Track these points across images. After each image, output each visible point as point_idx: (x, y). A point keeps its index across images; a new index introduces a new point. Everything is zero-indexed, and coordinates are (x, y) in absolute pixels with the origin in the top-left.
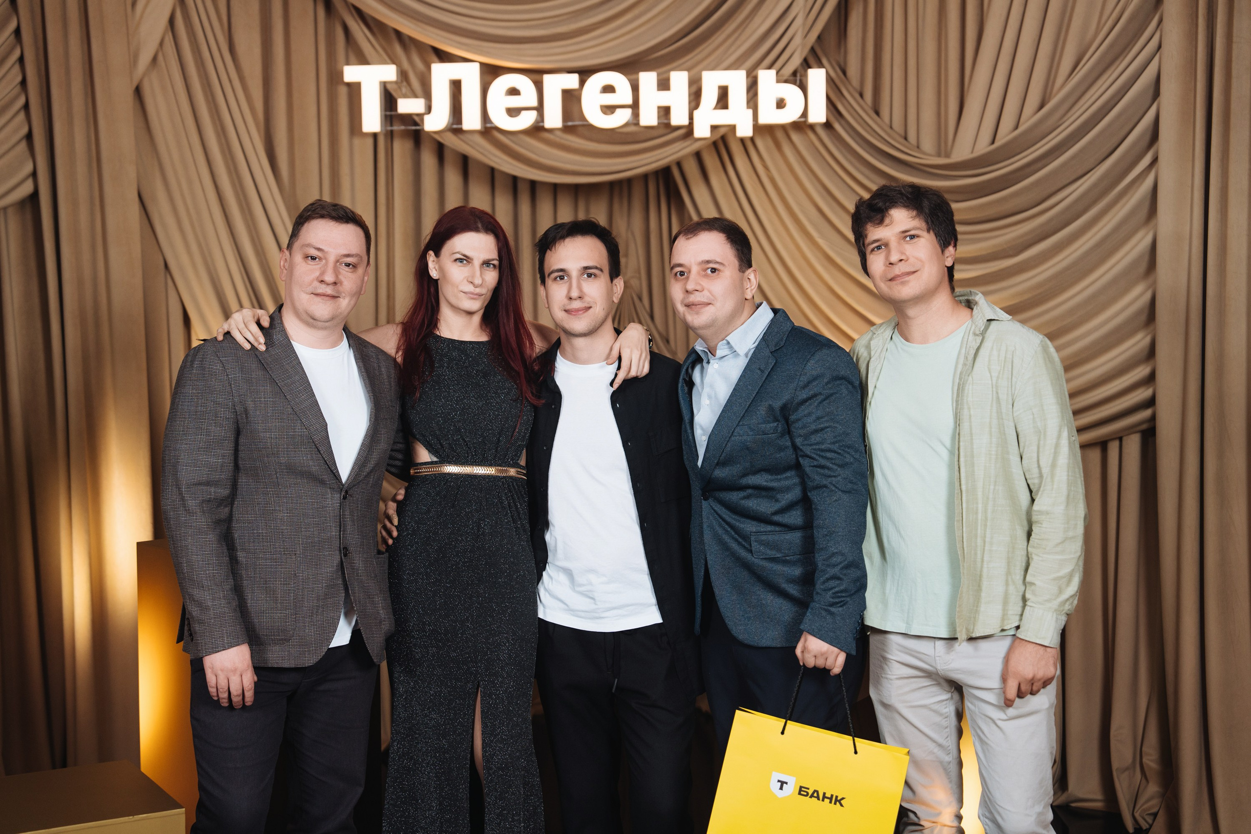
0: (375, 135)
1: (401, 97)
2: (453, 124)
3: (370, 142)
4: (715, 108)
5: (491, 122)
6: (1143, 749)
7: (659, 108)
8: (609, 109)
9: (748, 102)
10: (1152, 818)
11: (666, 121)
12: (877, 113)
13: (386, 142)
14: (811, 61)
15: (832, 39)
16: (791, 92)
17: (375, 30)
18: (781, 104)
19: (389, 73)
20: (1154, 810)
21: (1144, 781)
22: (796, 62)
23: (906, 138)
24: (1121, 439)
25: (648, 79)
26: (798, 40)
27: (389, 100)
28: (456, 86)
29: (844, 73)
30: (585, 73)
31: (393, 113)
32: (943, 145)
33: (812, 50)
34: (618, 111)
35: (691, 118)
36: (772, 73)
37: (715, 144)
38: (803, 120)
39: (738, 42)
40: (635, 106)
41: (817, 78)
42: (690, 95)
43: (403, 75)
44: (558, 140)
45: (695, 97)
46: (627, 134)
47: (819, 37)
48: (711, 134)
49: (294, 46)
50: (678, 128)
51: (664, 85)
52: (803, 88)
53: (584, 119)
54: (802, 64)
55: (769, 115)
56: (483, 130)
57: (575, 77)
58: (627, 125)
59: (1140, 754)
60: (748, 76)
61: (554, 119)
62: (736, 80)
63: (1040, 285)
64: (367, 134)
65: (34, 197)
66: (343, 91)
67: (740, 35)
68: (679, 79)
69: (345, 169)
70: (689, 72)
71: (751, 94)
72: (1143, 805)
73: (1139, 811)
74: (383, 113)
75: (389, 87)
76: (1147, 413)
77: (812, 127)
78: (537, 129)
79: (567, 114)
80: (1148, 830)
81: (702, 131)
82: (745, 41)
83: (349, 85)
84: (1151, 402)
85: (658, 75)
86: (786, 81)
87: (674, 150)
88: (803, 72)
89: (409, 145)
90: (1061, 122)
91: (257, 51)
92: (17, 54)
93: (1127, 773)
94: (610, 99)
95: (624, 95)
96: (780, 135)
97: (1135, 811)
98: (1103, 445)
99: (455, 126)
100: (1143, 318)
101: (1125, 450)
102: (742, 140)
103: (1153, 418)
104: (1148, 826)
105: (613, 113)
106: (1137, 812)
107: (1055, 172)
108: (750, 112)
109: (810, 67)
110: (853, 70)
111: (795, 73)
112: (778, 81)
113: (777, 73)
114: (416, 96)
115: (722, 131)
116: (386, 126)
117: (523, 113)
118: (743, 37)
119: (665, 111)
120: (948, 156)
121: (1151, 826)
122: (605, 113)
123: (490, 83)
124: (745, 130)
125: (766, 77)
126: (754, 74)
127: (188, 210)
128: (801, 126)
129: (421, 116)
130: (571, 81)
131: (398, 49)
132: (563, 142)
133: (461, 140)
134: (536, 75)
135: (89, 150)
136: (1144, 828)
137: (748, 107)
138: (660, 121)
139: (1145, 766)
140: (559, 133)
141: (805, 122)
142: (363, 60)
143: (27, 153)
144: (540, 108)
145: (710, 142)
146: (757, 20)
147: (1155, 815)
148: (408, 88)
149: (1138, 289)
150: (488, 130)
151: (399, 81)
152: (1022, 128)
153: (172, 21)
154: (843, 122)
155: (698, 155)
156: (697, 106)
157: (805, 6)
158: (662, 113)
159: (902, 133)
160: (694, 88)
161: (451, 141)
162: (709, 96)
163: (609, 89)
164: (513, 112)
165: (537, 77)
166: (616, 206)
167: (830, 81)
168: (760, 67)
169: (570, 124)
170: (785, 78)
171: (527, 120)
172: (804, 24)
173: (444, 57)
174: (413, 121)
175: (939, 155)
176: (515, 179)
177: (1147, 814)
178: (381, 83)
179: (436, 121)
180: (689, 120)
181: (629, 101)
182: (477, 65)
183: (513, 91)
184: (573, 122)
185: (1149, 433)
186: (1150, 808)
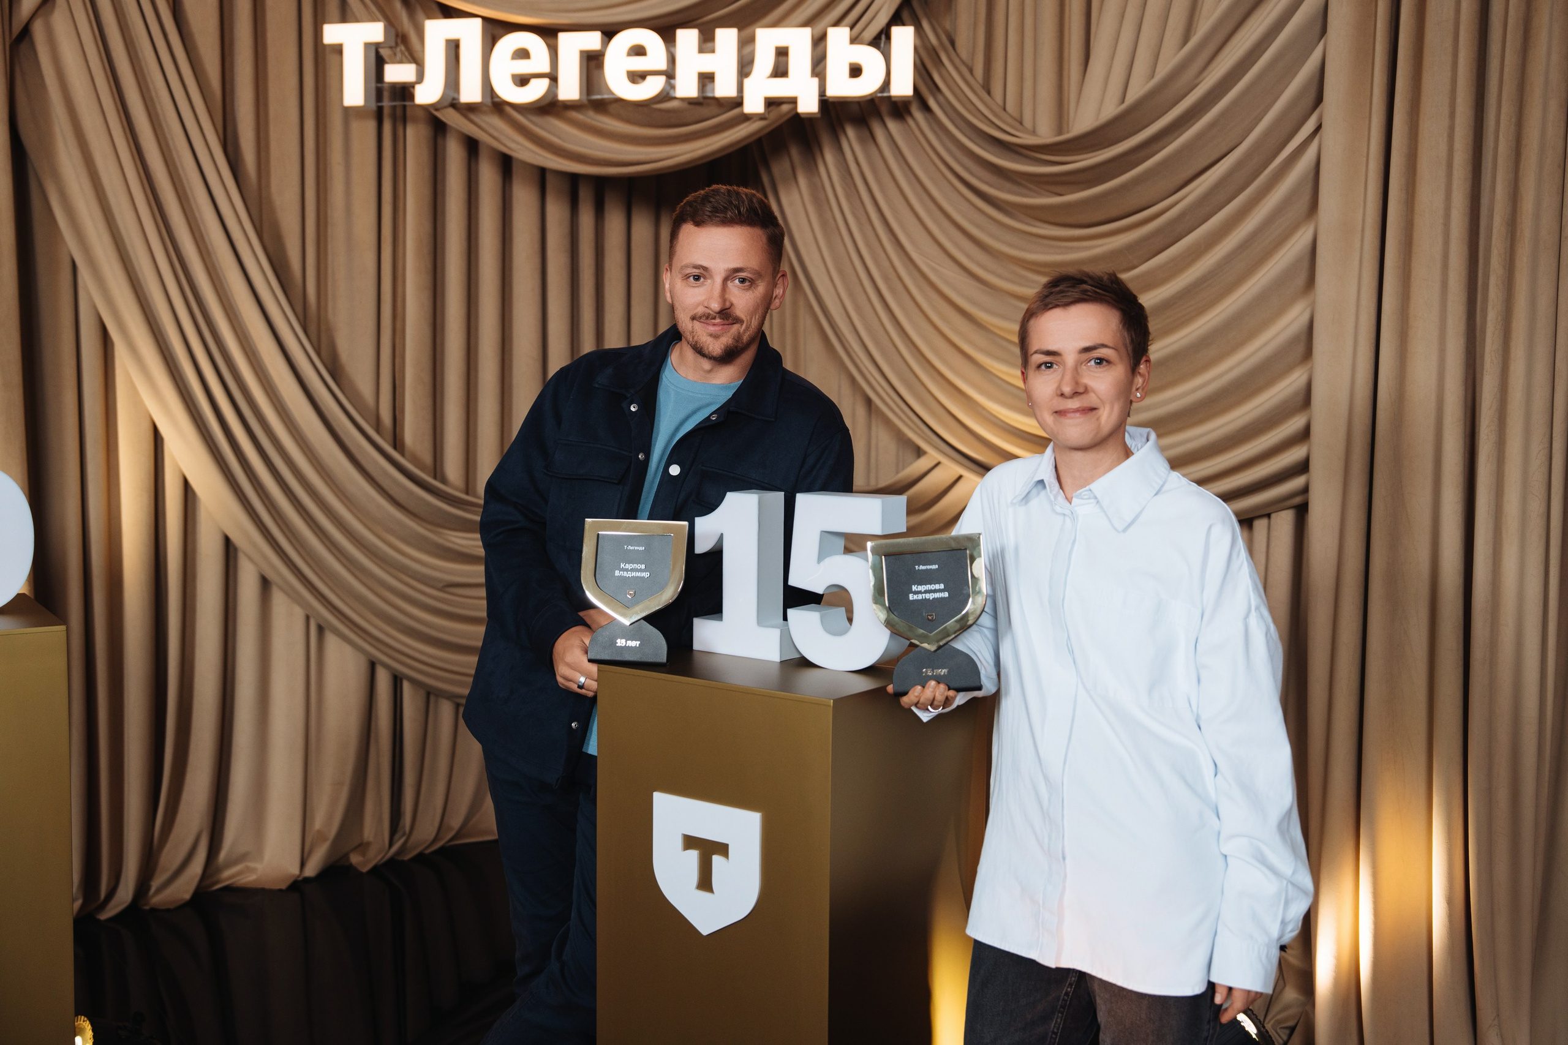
1: (392, 63)
3: (371, 125)
4: (768, 77)
5: (498, 97)
7: (699, 75)
8: (636, 77)
9: (813, 70)
10: (1287, 1032)
11: (710, 93)
12: (989, 93)
13: (373, 121)
14: (908, 21)
16: (869, 57)
18: (856, 71)
19: (375, 31)
20: (1291, 1023)
23: (1019, 120)
24: (1269, 516)
25: (688, 38)
27: (375, 68)
28: (454, 48)
30: (609, 33)
31: (383, 84)
32: (1064, 126)
33: (908, 6)
34: (649, 78)
35: (740, 87)
36: (847, 33)
38: (884, 94)
40: (670, 75)
42: (738, 60)
43: (391, 34)
44: (588, 121)
45: (746, 66)
48: (769, 109)
50: (726, 102)
51: (707, 46)
52: (886, 53)
53: (609, 89)
54: (888, 23)
55: (841, 86)
56: (490, 105)
57: (599, 35)
58: (662, 98)
60: (814, 36)
61: (570, 89)
62: (798, 41)
66: (335, 60)
68: (727, 38)
69: (337, 156)
70: (739, 32)
73: (1272, 1021)
74: (372, 84)
75: (384, 52)
76: (1297, 482)
78: (558, 106)
81: (754, 105)
84: (1303, 467)
86: (863, 44)
88: (888, 33)
94: (639, 64)
95: (656, 57)
99: (452, 98)
100: (1300, 347)
101: (1274, 533)
103: (1305, 490)
105: (642, 81)
106: (1268, 1023)
107: (1188, 147)
108: (816, 81)
109: (889, 26)
110: (963, 39)
111: (880, 35)
112: (853, 44)
113: (854, 35)
114: (407, 62)
115: (785, 108)
117: (533, 81)
119: (706, 79)
120: (1063, 135)
122: (632, 82)
123: (494, 44)
124: (808, 105)
125: (837, 37)
126: (823, 34)
129: (413, 85)
130: (592, 40)
132: (594, 123)
133: (469, 119)
134: (548, 33)
137: (813, 75)
138: (703, 93)
140: (591, 113)
141: (887, 96)
142: (349, 17)
144: (553, 75)
145: (769, 124)
148: (407, 54)
149: (1293, 311)
150: (497, 106)
151: (393, 44)
152: (1158, 77)
156: (747, 75)
158: (704, 83)
159: (1017, 117)
160: (745, 52)
161: (451, 118)
162: (764, 60)
163: (639, 51)
164: (522, 81)
167: (930, 48)
168: (832, 28)
171: (536, 91)
173: (446, 12)
174: (404, 92)
177: (1281, 1028)
178: (367, 46)
179: (428, 93)
180: (738, 92)
181: (663, 65)
182: (479, 21)
183: (523, 54)
184: (599, 95)
185: (1302, 511)
186: (1286, 1019)
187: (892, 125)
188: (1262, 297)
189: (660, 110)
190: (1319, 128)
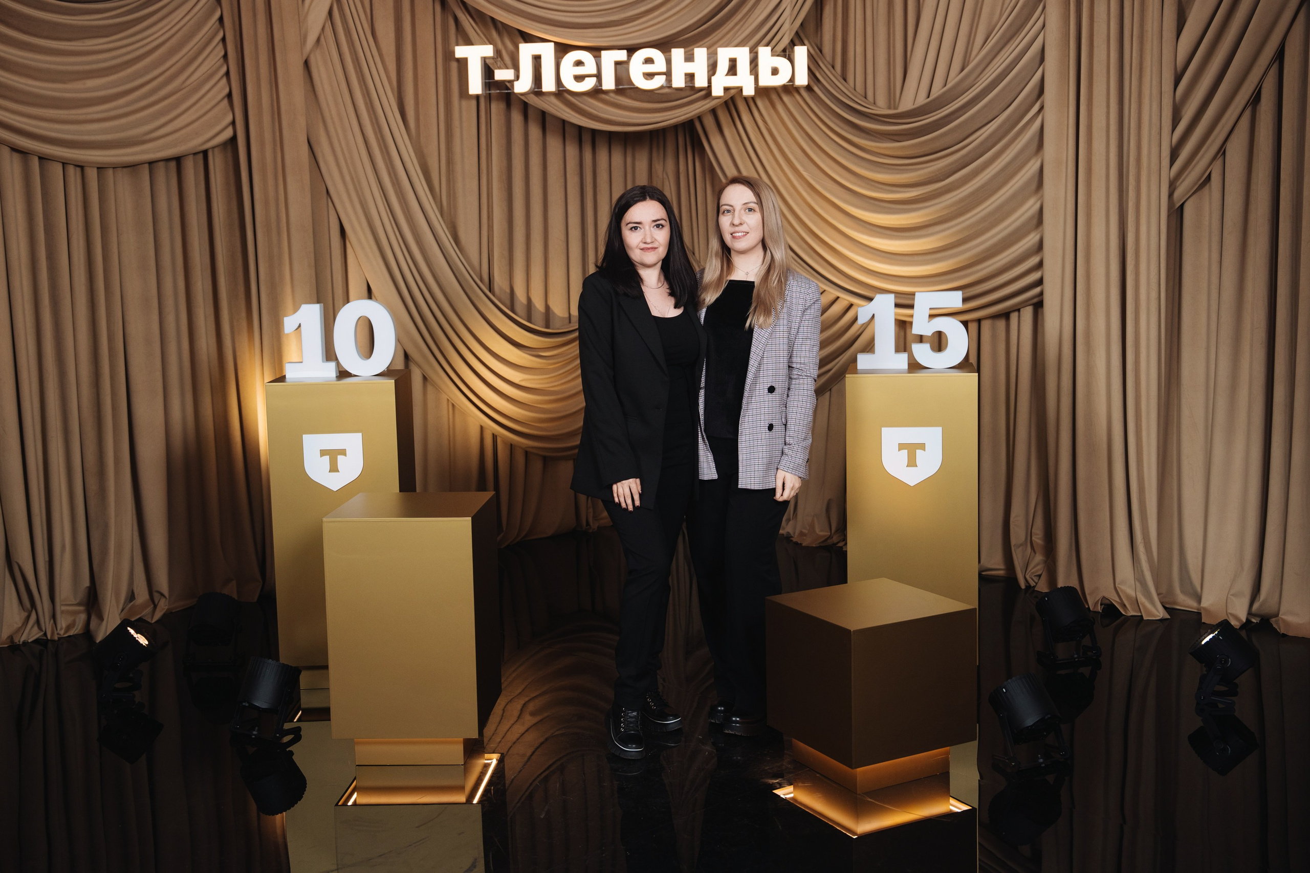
0: (477, 97)
1: (496, 69)
2: (534, 89)
3: (474, 103)
4: (727, 75)
5: (563, 86)
6: (1033, 531)
7: (686, 75)
8: (649, 76)
9: (751, 71)
10: (1038, 578)
11: (691, 85)
12: (845, 80)
13: (486, 104)
14: (796, 41)
15: (811, 27)
16: (782, 63)
17: (477, 20)
18: (775, 71)
19: (488, 50)
20: (1039, 573)
21: (1033, 553)
22: (785, 42)
23: (866, 98)
24: (1019, 310)
25: (678, 54)
26: (787, 26)
27: (488, 72)
28: (537, 59)
29: (821, 51)
30: (632, 50)
31: (491, 81)
32: (892, 101)
33: (797, 33)
34: (656, 77)
35: (710, 81)
36: (769, 49)
37: (726, 103)
38: (791, 84)
39: (743, 28)
40: (668, 74)
41: (801, 53)
42: (708, 66)
43: (498, 52)
44: (612, 99)
45: (712, 68)
46: (662, 94)
47: (802, 24)
48: (724, 93)
49: (418, 33)
50: (701, 89)
51: (689, 58)
52: (792, 61)
53: (632, 84)
54: (789, 43)
55: (767, 80)
56: (557, 92)
57: (625, 52)
58: (662, 87)
59: (1030, 534)
60: (750, 52)
61: (609, 83)
62: (742, 55)
63: (962, 200)
64: (472, 96)
65: (233, 139)
66: (454, 65)
67: (744, 23)
68: (701, 53)
69: (456, 123)
70: (707, 49)
71: (753, 65)
72: (1030, 571)
73: (1029, 574)
74: (484, 81)
75: (488, 61)
76: (1037, 290)
77: (797, 89)
78: (597, 92)
79: (618, 80)
80: (1034, 587)
81: (717, 91)
82: (748, 27)
83: (458, 60)
84: (1040, 282)
85: (685, 52)
86: (778, 56)
87: (697, 107)
88: (790, 50)
89: (502, 106)
90: (977, 81)
91: (392, 35)
92: (221, 35)
93: (1021, 548)
94: (650, 68)
95: (660, 65)
96: (774, 97)
97: (1027, 573)
98: (1005, 315)
99: (536, 90)
100: (1035, 222)
101: (1022, 319)
102: (746, 99)
103: (1041, 294)
104: (1035, 584)
105: (652, 79)
106: (1027, 575)
107: (972, 118)
108: (753, 77)
109: (795, 45)
110: (827, 49)
111: (784, 50)
112: (772, 55)
113: (772, 50)
114: (507, 68)
115: (733, 92)
116: (486, 90)
117: (586, 79)
118: (747, 25)
119: (690, 77)
120: (896, 108)
121: (1036, 584)
122: (646, 79)
123: (562, 58)
124: (749, 91)
125: (764, 52)
126: (755, 50)
127: (343, 152)
128: (790, 88)
129: (511, 82)
130: (622, 55)
131: (494, 34)
132: (616, 101)
133: (540, 99)
134: (596, 51)
135: (272, 105)
136: (1032, 585)
137: (751, 74)
138: (688, 85)
139: (1033, 542)
140: (612, 95)
141: (793, 85)
142: (468, 42)
143: (228, 108)
144: (599, 76)
145: (722, 101)
146: (757, 11)
147: (1040, 576)
148: (502, 62)
149: (1031, 202)
150: (561, 92)
151: (495, 57)
152: (948, 86)
153: (330, 13)
154: (820, 86)
155: (713, 111)
156: (714, 74)
157: (791, 2)
158: (688, 79)
159: (864, 95)
160: (711, 61)
161: (534, 101)
162: (723, 66)
163: (649, 61)
164: (579, 78)
165: (596, 53)
166: (655, 155)
167: (810, 56)
168: (760, 45)
169: (621, 87)
170: (778, 53)
171: (589, 84)
172: (791, 14)
173: (528, 38)
174: (506, 86)
175: (889, 108)
176: (580, 128)
177: (1034, 576)
178: (482, 58)
179: (523, 86)
180: (708, 83)
181: (664, 69)
182: (553, 44)
183: (579, 63)
184: (623, 85)
185: (1038, 305)
186: (1037, 571)
187: (786, 98)
188: (1014, 196)
189: (658, 94)
190: (1042, 108)
